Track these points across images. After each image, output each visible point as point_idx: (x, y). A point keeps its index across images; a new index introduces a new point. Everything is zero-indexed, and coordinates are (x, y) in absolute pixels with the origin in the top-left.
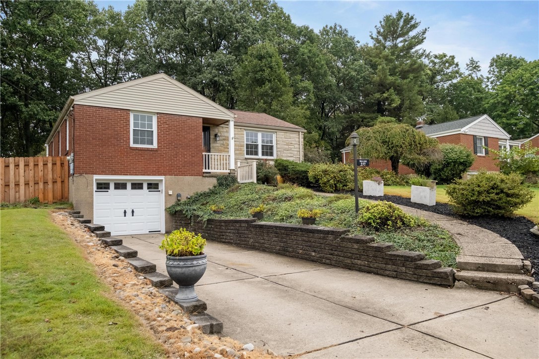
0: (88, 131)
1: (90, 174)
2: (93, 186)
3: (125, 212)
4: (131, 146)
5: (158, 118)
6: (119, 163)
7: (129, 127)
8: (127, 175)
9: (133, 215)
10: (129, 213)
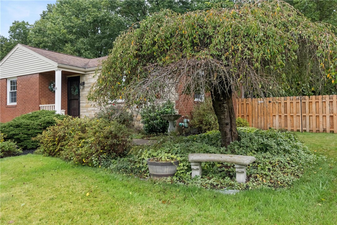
4: (8, 105)
7: (7, 90)
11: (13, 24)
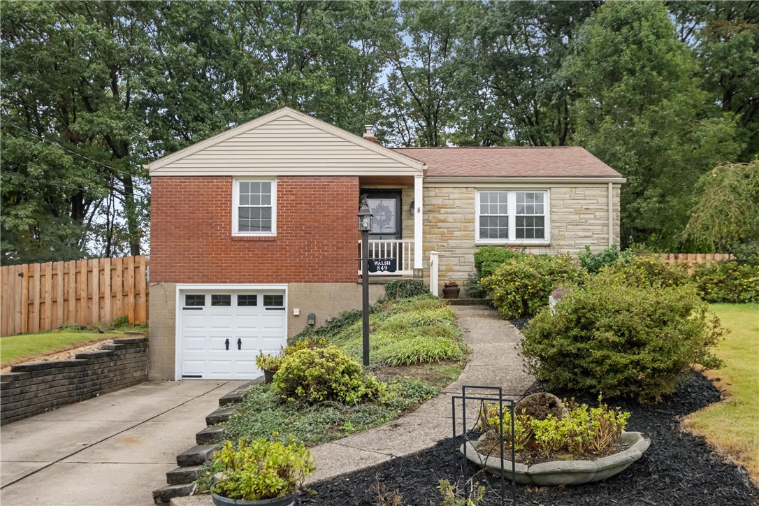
0: (169, 216)
1: (170, 282)
2: (175, 301)
3: (227, 342)
4: (233, 235)
5: (278, 185)
6: (215, 263)
7: (231, 204)
8: (226, 282)
9: (239, 348)
10: (234, 344)
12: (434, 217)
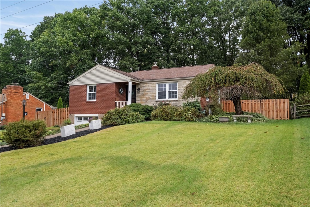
1: (73, 114)
2: (74, 119)
4: (87, 101)
5: (97, 86)
6: (82, 109)
11: (8, 31)
12: (144, 93)
